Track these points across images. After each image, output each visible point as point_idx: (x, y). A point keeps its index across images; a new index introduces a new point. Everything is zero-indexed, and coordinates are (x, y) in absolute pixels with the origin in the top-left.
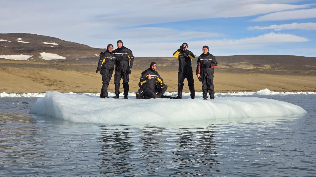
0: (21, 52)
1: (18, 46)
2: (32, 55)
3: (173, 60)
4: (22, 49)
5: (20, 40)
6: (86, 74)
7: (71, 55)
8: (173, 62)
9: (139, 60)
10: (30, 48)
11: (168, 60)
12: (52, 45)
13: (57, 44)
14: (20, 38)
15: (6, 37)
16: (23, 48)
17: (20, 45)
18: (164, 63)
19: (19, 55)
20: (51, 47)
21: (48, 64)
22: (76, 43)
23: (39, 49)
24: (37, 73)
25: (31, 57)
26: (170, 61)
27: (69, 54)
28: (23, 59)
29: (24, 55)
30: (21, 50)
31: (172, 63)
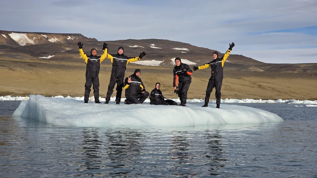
0: (153, 57)
1: (151, 52)
2: (164, 61)
3: (305, 67)
4: (155, 55)
5: (153, 46)
6: (204, 80)
7: (201, 61)
8: (305, 68)
9: (270, 67)
10: (162, 53)
11: (300, 67)
12: (184, 51)
13: (188, 50)
14: (153, 44)
15: (140, 43)
16: (155, 53)
17: (152, 51)
18: (295, 70)
19: (151, 60)
20: (182, 52)
21: (170, 69)
22: (207, 49)
23: (170, 55)
24: (155, 78)
25: (163, 63)
26: (302, 68)
27: (199, 60)
28: (155, 64)
29: (156, 61)
30: (153, 56)
31: (303, 70)
